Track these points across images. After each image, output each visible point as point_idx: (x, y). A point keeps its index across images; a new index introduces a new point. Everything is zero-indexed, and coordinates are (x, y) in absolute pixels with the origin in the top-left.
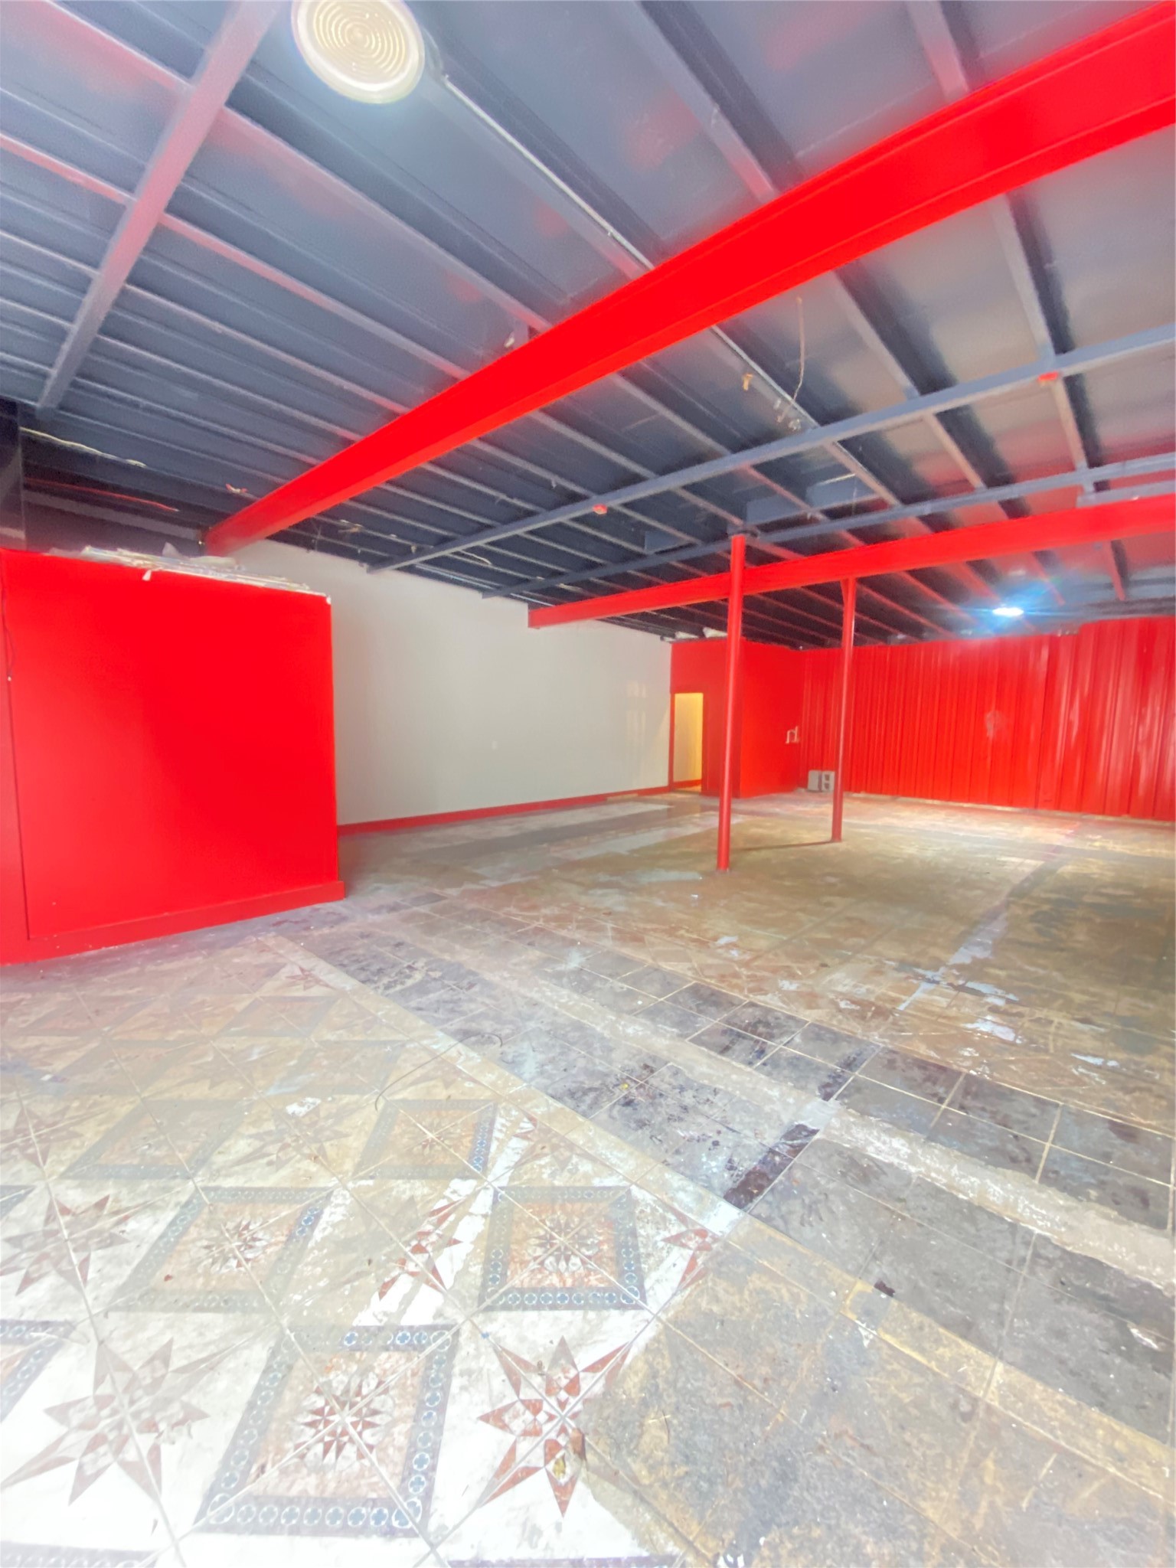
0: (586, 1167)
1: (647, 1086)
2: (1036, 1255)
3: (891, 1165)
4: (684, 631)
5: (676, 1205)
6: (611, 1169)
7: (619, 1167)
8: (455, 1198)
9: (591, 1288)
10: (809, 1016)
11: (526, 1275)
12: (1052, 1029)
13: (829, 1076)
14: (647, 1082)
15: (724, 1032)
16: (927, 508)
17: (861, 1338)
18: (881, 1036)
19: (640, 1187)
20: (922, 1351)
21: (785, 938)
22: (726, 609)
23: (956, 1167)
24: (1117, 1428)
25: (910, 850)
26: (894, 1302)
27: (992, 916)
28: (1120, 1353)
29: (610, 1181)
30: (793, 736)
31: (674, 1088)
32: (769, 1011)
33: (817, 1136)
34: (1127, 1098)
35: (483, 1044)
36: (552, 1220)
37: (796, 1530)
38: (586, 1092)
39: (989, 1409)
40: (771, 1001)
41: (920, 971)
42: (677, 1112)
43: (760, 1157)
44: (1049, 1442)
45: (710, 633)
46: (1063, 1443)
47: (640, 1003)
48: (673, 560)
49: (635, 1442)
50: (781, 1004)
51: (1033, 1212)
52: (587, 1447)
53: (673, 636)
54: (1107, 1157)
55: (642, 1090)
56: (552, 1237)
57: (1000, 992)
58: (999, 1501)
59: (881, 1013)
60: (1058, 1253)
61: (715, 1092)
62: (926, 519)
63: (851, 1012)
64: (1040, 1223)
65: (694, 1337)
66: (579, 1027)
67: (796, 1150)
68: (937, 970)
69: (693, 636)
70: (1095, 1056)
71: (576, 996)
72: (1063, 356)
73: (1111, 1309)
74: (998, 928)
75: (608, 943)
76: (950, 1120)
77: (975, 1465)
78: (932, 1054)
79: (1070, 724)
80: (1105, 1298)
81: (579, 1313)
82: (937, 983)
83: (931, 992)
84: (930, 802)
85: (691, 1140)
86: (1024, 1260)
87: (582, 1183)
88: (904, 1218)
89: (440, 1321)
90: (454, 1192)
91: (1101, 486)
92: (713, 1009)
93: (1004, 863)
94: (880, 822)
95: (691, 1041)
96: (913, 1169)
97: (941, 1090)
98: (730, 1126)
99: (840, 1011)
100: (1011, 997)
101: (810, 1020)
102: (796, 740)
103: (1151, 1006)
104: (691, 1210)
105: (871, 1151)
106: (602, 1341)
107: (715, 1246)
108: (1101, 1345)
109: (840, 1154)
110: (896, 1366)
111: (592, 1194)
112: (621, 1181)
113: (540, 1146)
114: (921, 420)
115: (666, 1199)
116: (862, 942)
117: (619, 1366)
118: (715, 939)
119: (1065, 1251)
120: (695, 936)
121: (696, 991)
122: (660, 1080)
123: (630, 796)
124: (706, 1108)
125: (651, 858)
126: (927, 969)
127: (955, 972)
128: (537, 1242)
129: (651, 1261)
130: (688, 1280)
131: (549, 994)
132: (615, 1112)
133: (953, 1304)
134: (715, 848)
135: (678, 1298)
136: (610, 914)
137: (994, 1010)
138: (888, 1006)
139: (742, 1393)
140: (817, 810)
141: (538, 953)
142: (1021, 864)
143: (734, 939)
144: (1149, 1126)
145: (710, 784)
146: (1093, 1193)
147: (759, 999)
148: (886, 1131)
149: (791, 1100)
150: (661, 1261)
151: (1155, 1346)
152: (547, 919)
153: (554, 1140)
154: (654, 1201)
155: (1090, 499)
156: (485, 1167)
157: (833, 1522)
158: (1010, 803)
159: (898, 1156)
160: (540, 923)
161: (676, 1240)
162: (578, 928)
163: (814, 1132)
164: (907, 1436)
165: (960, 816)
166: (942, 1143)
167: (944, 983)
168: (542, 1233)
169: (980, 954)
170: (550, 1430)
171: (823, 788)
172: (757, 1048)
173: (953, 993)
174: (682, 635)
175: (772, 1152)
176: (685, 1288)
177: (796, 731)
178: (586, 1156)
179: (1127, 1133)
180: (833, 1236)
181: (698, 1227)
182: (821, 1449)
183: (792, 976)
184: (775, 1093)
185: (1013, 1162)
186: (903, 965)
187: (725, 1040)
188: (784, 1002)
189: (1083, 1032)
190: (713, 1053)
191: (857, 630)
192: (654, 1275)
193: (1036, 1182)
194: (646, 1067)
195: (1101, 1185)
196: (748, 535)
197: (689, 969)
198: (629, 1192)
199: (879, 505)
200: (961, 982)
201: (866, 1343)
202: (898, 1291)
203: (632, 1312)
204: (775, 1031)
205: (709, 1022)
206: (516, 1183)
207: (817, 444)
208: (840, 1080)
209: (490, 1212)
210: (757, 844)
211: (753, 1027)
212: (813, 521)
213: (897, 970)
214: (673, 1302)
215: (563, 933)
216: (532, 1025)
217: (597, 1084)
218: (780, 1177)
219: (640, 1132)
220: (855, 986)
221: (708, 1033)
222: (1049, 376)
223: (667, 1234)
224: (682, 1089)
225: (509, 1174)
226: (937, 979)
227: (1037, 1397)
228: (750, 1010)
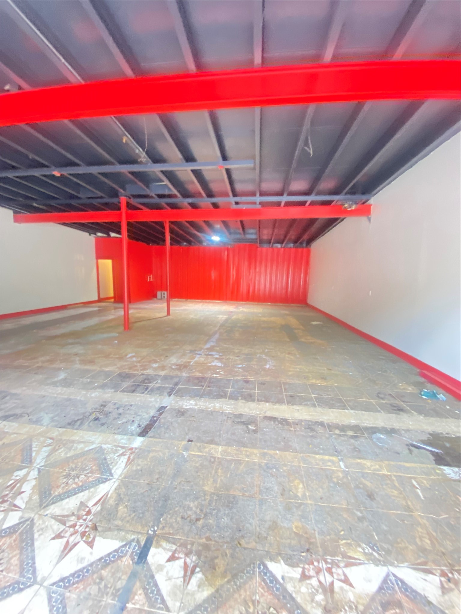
0: (82, 445)
1: (103, 412)
2: (228, 418)
3: (190, 408)
4: (101, 232)
5: (120, 445)
6: (92, 443)
7: (96, 441)
8: (18, 478)
9: (90, 482)
10: (163, 373)
11: (60, 490)
12: (230, 361)
13: (170, 389)
14: (103, 410)
15: (133, 386)
16: (190, 200)
17: (184, 455)
18: (186, 374)
19: (105, 444)
20: (201, 452)
21: (153, 350)
22: (120, 226)
23: (208, 403)
24: (247, 449)
25: (191, 316)
26: (193, 443)
27: (215, 333)
28: (247, 433)
29: (94, 446)
30: (150, 278)
31: (115, 409)
32: (148, 375)
33: (168, 408)
34: (247, 373)
35: (18, 418)
36: (69, 468)
37: (171, 512)
38: (76, 421)
39: (218, 458)
40: (149, 371)
41: (196, 352)
42: (116, 416)
43: (149, 420)
44: (232, 459)
45: (113, 235)
46: (236, 458)
47: (96, 384)
48: (95, 202)
49: (115, 516)
50: (153, 372)
51: (227, 407)
52: (97, 527)
53: (96, 234)
54: (243, 389)
55: (101, 414)
56: (70, 473)
57: (218, 354)
58: (222, 478)
59: (185, 366)
60: (233, 415)
61: (131, 405)
62: (190, 204)
63: (176, 369)
64: (228, 409)
65: (132, 478)
66: (70, 400)
67: (161, 414)
68: (201, 351)
69: (105, 235)
70: (240, 365)
71: (65, 389)
72: (224, 162)
73: (244, 424)
74: (217, 336)
75: (78, 366)
76: (205, 391)
77: (216, 472)
78: (200, 374)
79: (233, 275)
80: (244, 422)
81: (87, 492)
82: (201, 354)
83: (200, 357)
84: (197, 300)
85: (123, 423)
86: (225, 420)
87: (80, 451)
88: (194, 421)
89: (23, 520)
90: (17, 476)
91: (237, 203)
92: (128, 380)
93: (218, 317)
94: (182, 308)
95: (119, 392)
96: (196, 407)
97: (203, 384)
98: (138, 414)
99: (173, 369)
100: (221, 354)
101: (163, 374)
102: (151, 280)
103: (252, 350)
104: (126, 444)
105: (184, 407)
106: (98, 495)
107: (136, 451)
108: (243, 433)
109: (175, 410)
110: (194, 458)
111: (84, 454)
112: (97, 445)
113: (58, 446)
114: (186, 170)
115: (116, 444)
116: (178, 347)
117: (105, 499)
118: (126, 355)
119: (234, 414)
120: (117, 356)
121: (120, 375)
122: (109, 408)
123: (79, 305)
124: (128, 412)
125: (93, 330)
126: (198, 351)
127: (206, 350)
128: (63, 477)
129: (113, 464)
130: (128, 464)
131: (50, 391)
132: (91, 424)
133: (208, 437)
134: (123, 323)
135: (125, 470)
136: (76, 354)
137: (217, 359)
138: (187, 364)
139: (150, 486)
140: (161, 306)
141: (41, 376)
142: (222, 317)
143: (133, 354)
144: (252, 379)
145: (118, 298)
146: (240, 398)
147: (145, 372)
148: (188, 400)
149: (158, 400)
150: (117, 462)
151: (254, 429)
152: (43, 362)
153: (64, 442)
154: (112, 446)
155: (234, 207)
156: (31, 462)
157: (181, 504)
158: (219, 300)
159: (192, 405)
160: (40, 364)
161: (122, 454)
162: (61, 363)
163: (167, 407)
164: (199, 474)
165: (206, 304)
166: (204, 398)
167: (203, 354)
168: (65, 474)
169: (212, 344)
170: (82, 529)
171: (163, 297)
172: (145, 388)
173: (205, 356)
174: (99, 234)
175: (153, 417)
176: (127, 467)
177: (151, 276)
178: (80, 442)
179: (247, 382)
180: (174, 434)
181: (129, 448)
182: (176, 488)
183: (156, 362)
184: (153, 399)
185: (221, 397)
186: (191, 351)
187: (133, 388)
188: (154, 371)
189: (237, 360)
190: (129, 394)
191: (170, 240)
192: (115, 468)
193: (227, 400)
194: (102, 405)
195: (242, 396)
196: (127, 198)
197: (116, 368)
198: (101, 447)
199: (175, 196)
200: (207, 353)
201: (186, 456)
202: (194, 440)
203: (108, 482)
204: (151, 381)
205: (126, 384)
206: (49, 462)
207: (152, 170)
208: (174, 389)
209: (37, 476)
210: (140, 320)
211: (143, 381)
212: (152, 197)
213: (190, 353)
214: (123, 472)
215: (54, 366)
216: (43, 405)
217: (81, 417)
218: (157, 423)
219: (103, 427)
220: (177, 361)
221: (126, 388)
222: (221, 167)
223: (118, 454)
224: (118, 408)
225: (44, 461)
226: (201, 353)
227: (229, 450)
228: (142, 376)
